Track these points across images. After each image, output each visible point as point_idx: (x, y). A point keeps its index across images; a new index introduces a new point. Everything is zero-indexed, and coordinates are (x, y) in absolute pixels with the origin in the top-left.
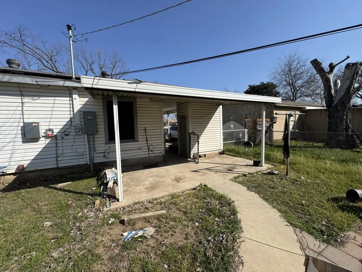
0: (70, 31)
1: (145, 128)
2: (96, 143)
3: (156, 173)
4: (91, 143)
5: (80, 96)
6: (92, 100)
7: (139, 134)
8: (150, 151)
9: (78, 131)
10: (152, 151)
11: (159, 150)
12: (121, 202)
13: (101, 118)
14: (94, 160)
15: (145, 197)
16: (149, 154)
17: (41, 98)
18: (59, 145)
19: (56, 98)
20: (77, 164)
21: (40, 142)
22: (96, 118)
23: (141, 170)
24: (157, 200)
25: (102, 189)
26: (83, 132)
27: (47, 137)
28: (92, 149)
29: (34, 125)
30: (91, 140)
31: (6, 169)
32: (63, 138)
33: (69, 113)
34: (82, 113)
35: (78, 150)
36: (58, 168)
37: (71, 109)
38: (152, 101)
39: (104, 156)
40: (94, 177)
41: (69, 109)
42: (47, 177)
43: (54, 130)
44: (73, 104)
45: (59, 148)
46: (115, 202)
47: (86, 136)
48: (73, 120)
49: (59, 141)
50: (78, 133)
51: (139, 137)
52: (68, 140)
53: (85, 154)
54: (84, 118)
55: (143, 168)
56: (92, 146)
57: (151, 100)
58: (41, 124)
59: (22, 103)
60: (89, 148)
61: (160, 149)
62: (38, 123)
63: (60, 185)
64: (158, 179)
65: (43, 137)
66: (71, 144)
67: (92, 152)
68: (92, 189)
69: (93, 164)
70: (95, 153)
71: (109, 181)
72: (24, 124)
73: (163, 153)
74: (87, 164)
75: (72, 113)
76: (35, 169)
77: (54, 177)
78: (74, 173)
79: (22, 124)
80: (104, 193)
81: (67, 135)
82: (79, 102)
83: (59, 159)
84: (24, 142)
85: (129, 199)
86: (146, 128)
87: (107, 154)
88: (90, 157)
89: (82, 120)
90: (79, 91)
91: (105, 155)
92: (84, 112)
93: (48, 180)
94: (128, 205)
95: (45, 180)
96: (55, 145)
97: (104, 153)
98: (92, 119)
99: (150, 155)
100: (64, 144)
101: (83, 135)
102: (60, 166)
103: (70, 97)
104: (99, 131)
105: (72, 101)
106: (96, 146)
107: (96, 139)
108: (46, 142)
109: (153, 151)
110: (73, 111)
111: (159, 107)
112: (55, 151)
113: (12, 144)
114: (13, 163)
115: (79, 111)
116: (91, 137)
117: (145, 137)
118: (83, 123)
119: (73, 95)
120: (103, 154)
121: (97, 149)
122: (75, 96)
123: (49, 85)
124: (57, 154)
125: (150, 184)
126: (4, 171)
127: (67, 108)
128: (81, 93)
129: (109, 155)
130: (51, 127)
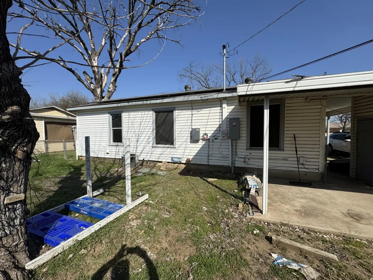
0: (225, 50)
1: (294, 135)
2: (238, 147)
3: (311, 196)
4: (234, 147)
5: (228, 105)
6: (238, 107)
7: (285, 142)
8: (300, 164)
9: (225, 135)
10: (302, 164)
11: (315, 165)
12: (264, 215)
13: (244, 124)
14: (235, 163)
15: (296, 221)
16: (298, 168)
17: (202, 110)
18: (211, 146)
19: (212, 109)
20: (221, 164)
21: (199, 143)
22: (240, 124)
23: (286, 186)
24: (316, 233)
25: (243, 194)
26: (228, 137)
27: (203, 139)
28: (234, 153)
29: (197, 130)
30: (234, 144)
31: (181, 159)
32: (213, 141)
33: (218, 120)
34: (228, 120)
35: (223, 153)
36: (208, 165)
37: (221, 116)
38: (308, 101)
39: (244, 162)
40: (235, 180)
41: (219, 117)
42: (202, 171)
43: (208, 134)
44: (222, 113)
45: (211, 149)
46: (258, 212)
47: (230, 141)
48: (221, 126)
49: (211, 144)
50: (224, 138)
51: (285, 145)
52: (217, 143)
53: (228, 157)
54: (230, 124)
55: (288, 183)
56: (234, 150)
57: (307, 99)
58: (201, 129)
59: (192, 114)
60: (232, 152)
61: (317, 164)
62: (199, 129)
63: (210, 180)
64: (314, 204)
65: (201, 139)
66: (219, 147)
67: (234, 156)
68: (234, 191)
69: (234, 167)
70: (236, 157)
71: (251, 188)
72: (192, 130)
73: (321, 170)
74: (229, 166)
75: (221, 121)
76: (195, 163)
77: (205, 171)
78: (219, 172)
79: (191, 130)
80: (246, 198)
81: (216, 139)
82: (227, 110)
83: (210, 158)
84: (191, 142)
85: (274, 216)
86: (296, 135)
87: (247, 160)
88: (232, 160)
89: (228, 126)
90: (227, 100)
91: (245, 160)
92: (230, 119)
93: (202, 173)
94: (274, 223)
95: (200, 173)
96: (207, 146)
97: (244, 158)
98: (236, 126)
99: (300, 170)
100: (214, 147)
101: (228, 139)
102: (210, 163)
103: (220, 107)
104: (242, 137)
105: (222, 110)
106: (238, 150)
107: (238, 144)
108: (202, 143)
109: (304, 165)
110: (222, 119)
111: (320, 107)
112: (208, 151)
113: (185, 143)
114: (185, 156)
115: (227, 118)
116: (234, 141)
117: (294, 146)
118: (228, 129)
119: (223, 105)
120: (243, 160)
121: (238, 153)
122: (225, 106)
123: (208, 99)
124: (208, 154)
125: (302, 207)
126: (181, 161)
127: (218, 116)
128: (229, 102)
129: (249, 161)
130: (206, 132)
